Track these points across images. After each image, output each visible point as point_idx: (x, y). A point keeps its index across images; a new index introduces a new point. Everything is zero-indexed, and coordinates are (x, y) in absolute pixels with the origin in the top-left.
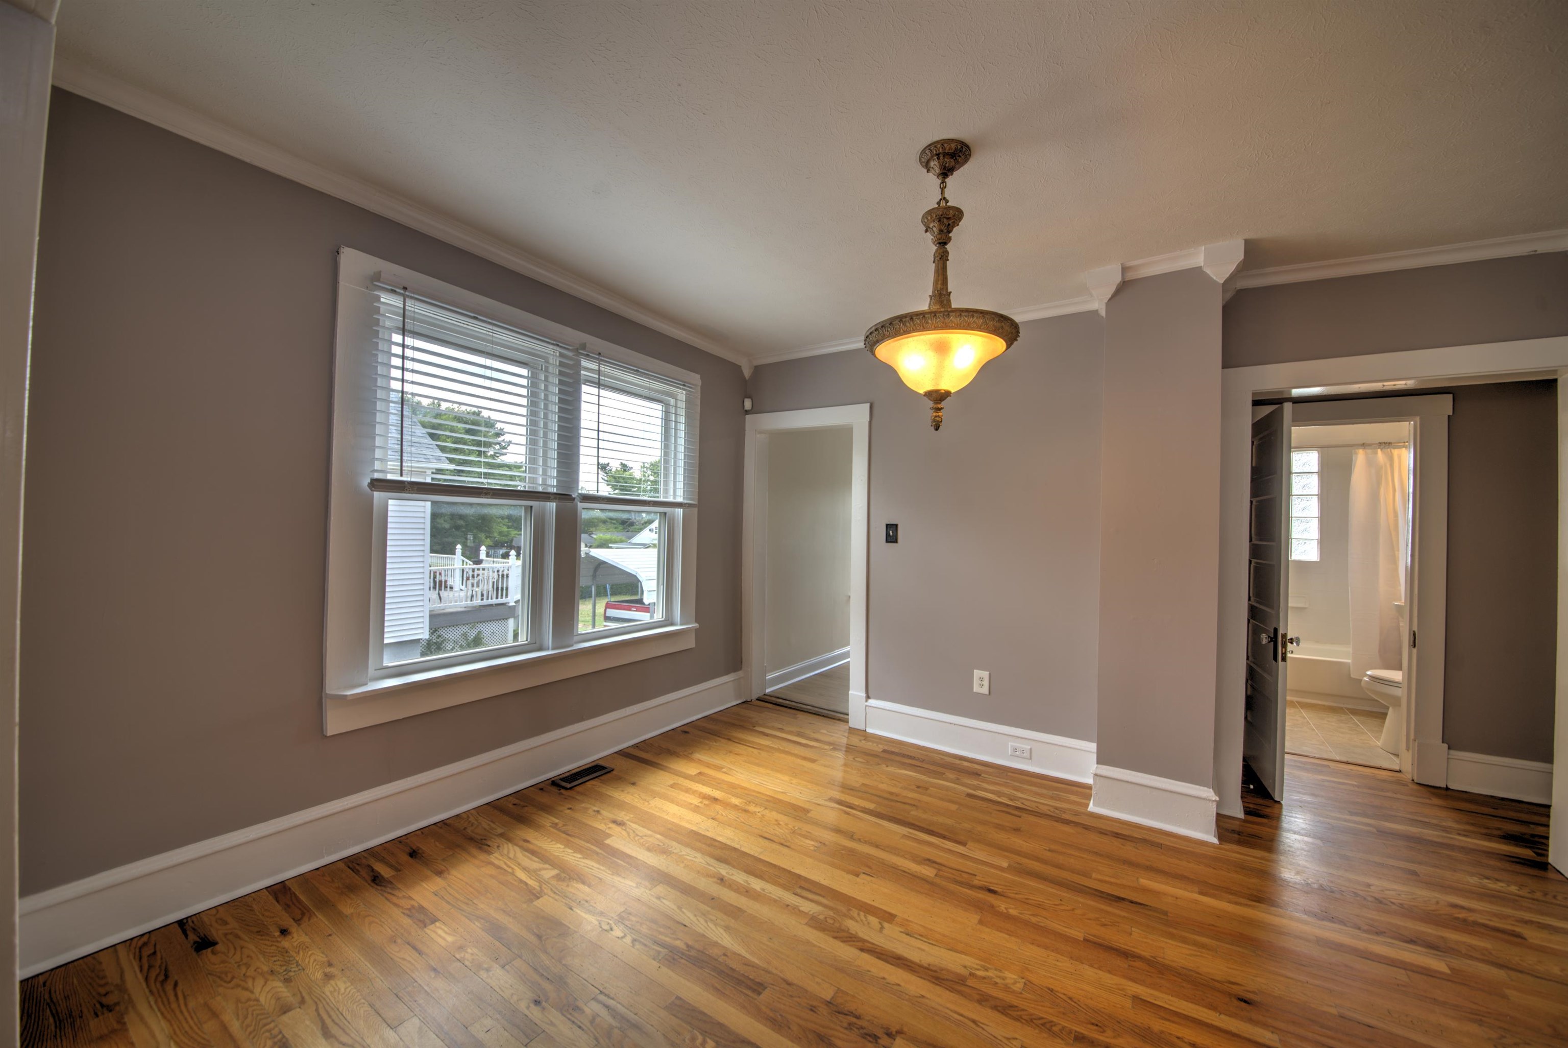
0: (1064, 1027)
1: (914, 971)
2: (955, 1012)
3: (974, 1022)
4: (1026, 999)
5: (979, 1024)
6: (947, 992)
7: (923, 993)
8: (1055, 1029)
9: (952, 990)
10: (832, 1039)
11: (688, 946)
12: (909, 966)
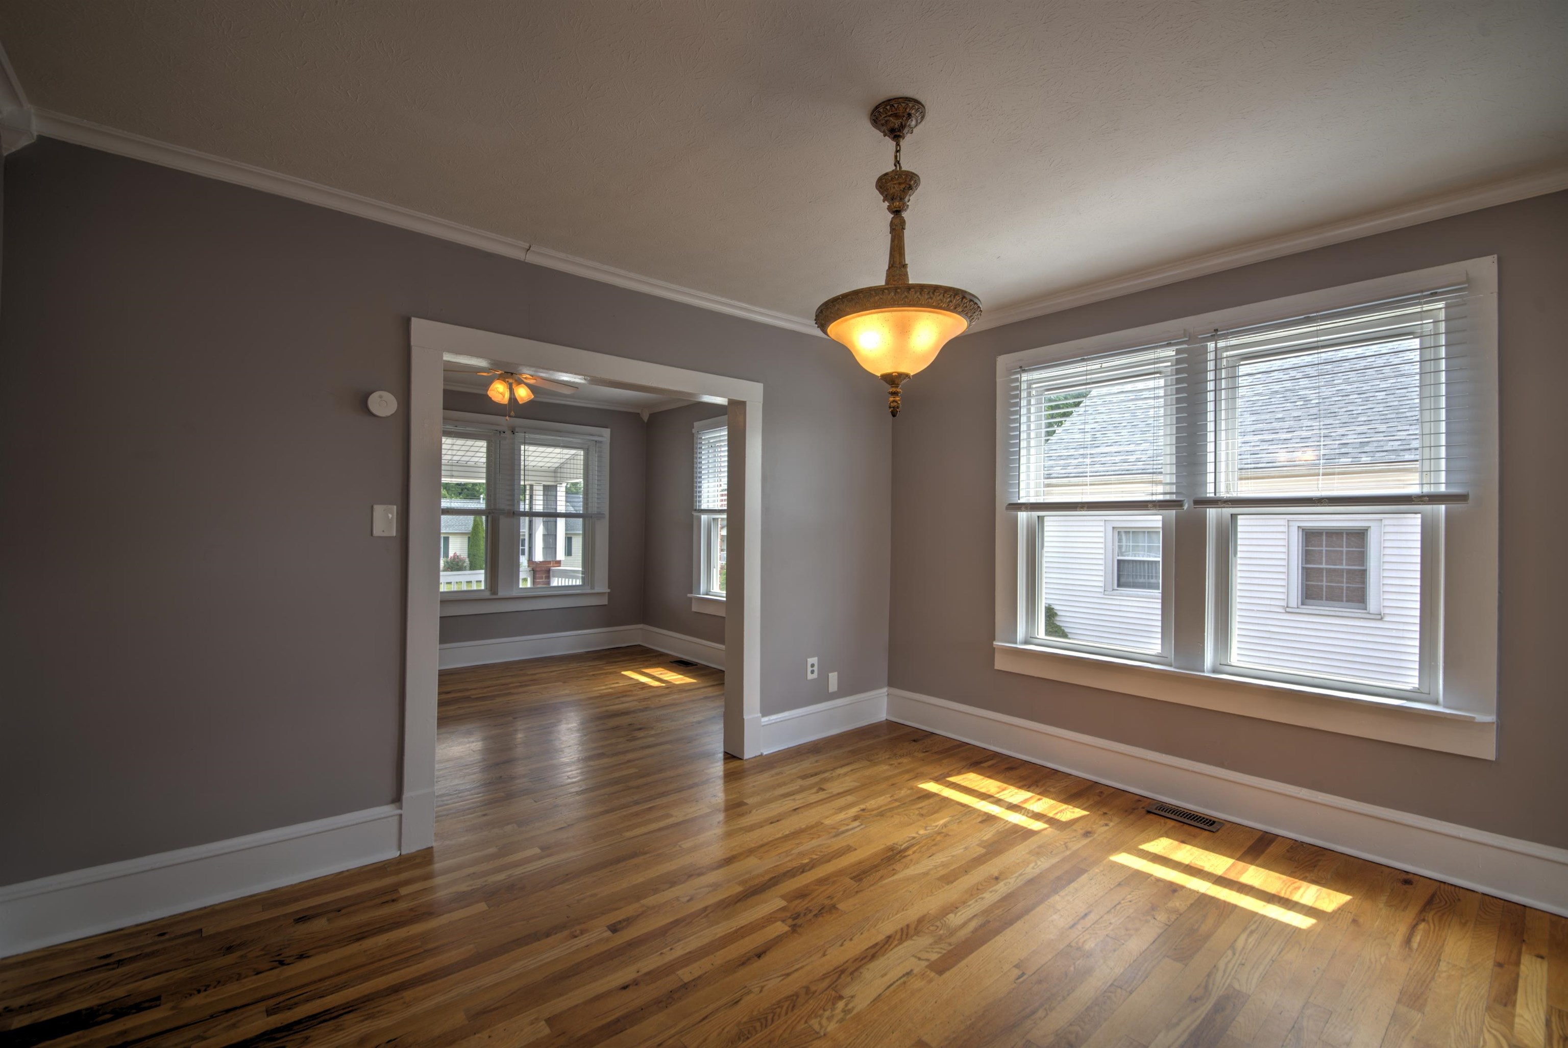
0: (756, 1032)
1: (856, 960)
2: (801, 968)
3: (788, 975)
4: (799, 1022)
5: (784, 977)
6: (825, 972)
7: (828, 957)
8: (758, 1025)
9: (826, 976)
10: (801, 900)
11: (905, 857)
12: (862, 959)
